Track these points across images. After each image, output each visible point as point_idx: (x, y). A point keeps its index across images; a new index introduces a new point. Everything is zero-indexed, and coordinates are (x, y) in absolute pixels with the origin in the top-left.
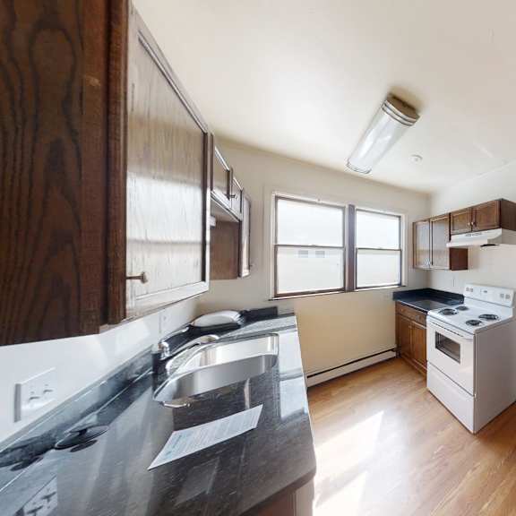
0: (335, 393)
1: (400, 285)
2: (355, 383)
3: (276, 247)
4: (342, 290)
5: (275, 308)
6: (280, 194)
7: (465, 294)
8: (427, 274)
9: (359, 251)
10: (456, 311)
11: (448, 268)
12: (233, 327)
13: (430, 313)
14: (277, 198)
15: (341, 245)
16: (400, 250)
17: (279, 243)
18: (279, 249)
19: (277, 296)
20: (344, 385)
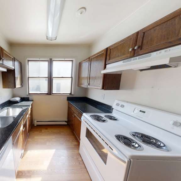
0: (43, 131)
1: (71, 94)
2: (50, 130)
3: (28, 78)
4: (47, 94)
5: (29, 98)
6: (29, 59)
7: (114, 106)
8: (86, 90)
9: (54, 78)
10: (105, 118)
11: (101, 88)
12: (17, 102)
13: (84, 114)
14: (28, 61)
15: (47, 76)
16: (72, 77)
17: (29, 76)
18: (29, 78)
19: (29, 94)
20: (47, 129)
